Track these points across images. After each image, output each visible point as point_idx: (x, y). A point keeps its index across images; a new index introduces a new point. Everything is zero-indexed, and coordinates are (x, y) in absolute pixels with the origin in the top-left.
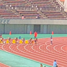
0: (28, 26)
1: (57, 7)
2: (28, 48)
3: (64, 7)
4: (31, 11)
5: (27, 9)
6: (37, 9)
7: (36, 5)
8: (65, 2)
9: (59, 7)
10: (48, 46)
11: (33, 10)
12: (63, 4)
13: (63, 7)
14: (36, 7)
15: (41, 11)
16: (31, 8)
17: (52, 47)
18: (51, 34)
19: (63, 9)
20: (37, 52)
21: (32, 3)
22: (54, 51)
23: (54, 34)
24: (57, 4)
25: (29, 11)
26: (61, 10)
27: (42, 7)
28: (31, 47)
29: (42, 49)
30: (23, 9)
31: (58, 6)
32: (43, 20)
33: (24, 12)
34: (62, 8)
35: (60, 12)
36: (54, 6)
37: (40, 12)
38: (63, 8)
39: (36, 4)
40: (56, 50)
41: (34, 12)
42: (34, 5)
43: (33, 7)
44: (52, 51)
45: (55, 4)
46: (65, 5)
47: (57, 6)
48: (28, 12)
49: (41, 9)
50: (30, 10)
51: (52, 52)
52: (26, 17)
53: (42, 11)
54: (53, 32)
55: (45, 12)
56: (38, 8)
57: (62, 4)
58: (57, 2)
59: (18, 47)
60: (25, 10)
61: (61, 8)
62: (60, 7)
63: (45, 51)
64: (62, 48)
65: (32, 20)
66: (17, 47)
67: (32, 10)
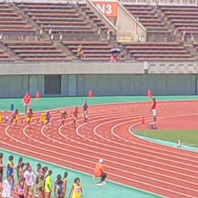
0: (31, 80)
1: (99, 33)
2: (31, 133)
3: (116, 31)
4: (38, 42)
5: (27, 38)
6: (52, 37)
7: (49, 28)
8: (118, 19)
9: (105, 31)
10: (80, 126)
11: (42, 41)
12: (115, 25)
13: (113, 31)
14: (50, 32)
15: (62, 43)
16: (38, 36)
17: (91, 129)
18: (87, 96)
19: (115, 36)
20: (54, 141)
21: (39, 24)
22: (96, 138)
23: (93, 96)
24: (99, 25)
25: (32, 42)
26: (108, 38)
27: (62, 32)
28: (39, 129)
29: (66, 133)
30: (19, 37)
31: (103, 29)
32: (68, 63)
33: (22, 45)
34: (111, 33)
35: (107, 43)
36: (93, 30)
37: (59, 44)
38: (113, 34)
39: (49, 26)
40: (100, 136)
41: (44, 44)
42: (43, 29)
43: (41, 32)
44: (90, 137)
45: (95, 25)
46: (119, 28)
47: (100, 30)
48: (30, 44)
49: (61, 37)
50: (34, 40)
51: (91, 141)
52: (26, 57)
53: (65, 42)
54: (90, 93)
55: (71, 45)
56: (54, 36)
57: (112, 25)
58: (99, 19)
59: (7, 131)
60: (24, 40)
61: (108, 33)
62: (106, 33)
63: (73, 139)
64: (114, 130)
65: (41, 64)
66: (6, 129)
67: (39, 40)
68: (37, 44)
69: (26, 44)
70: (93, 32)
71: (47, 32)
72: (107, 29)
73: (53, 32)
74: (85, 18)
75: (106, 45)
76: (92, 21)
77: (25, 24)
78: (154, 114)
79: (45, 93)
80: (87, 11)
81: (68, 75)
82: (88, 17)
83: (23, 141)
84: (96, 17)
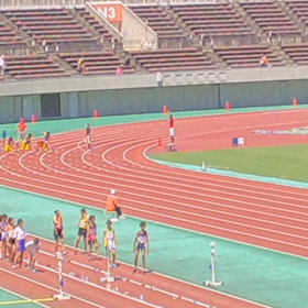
0: (25, 100)
1: (102, 41)
3: (121, 38)
4: (31, 56)
5: (18, 51)
6: (47, 49)
7: (42, 39)
8: (123, 24)
9: (109, 38)
10: (86, 152)
11: (34, 54)
12: (120, 30)
13: (118, 38)
14: (44, 43)
15: (58, 56)
16: (30, 48)
17: (98, 155)
19: (121, 45)
20: (56, 171)
21: (31, 35)
23: (99, 116)
24: (102, 32)
25: (23, 56)
26: (113, 46)
27: (58, 43)
28: (37, 158)
29: (70, 162)
30: (8, 52)
31: (106, 37)
32: (66, 79)
34: (116, 40)
35: (112, 52)
36: (95, 38)
37: (56, 57)
38: (119, 42)
39: (42, 36)
41: (39, 58)
42: (36, 40)
43: (33, 43)
44: (98, 164)
45: (97, 32)
46: (125, 34)
47: (102, 38)
49: (57, 49)
50: (25, 53)
52: (17, 74)
53: (62, 54)
54: (95, 112)
55: (69, 57)
56: (49, 48)
57: (117, 31)
58: (100, 25)
60: (14, 54)
61: (113, 41)
62: (110, 40)
63: (78, 168)
65: (36, 81)
67: (31, 53)
68: (29, 59)
69: (16, 59)
70: (94, 41)
71: (41, 43)
72: (111, 36)
73: (47, 44)
74: (84, 26)
75: (111, 55)
76: (92, 28)
77: (13, 35)
78: (172, 134)
79: (42, 116)
80: (86, 16)
81: (68, 93)
82: (87, 23)
83: (19, 173)
84: (97, 23)
